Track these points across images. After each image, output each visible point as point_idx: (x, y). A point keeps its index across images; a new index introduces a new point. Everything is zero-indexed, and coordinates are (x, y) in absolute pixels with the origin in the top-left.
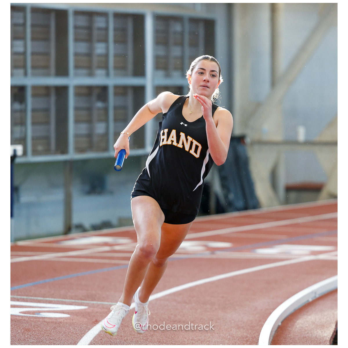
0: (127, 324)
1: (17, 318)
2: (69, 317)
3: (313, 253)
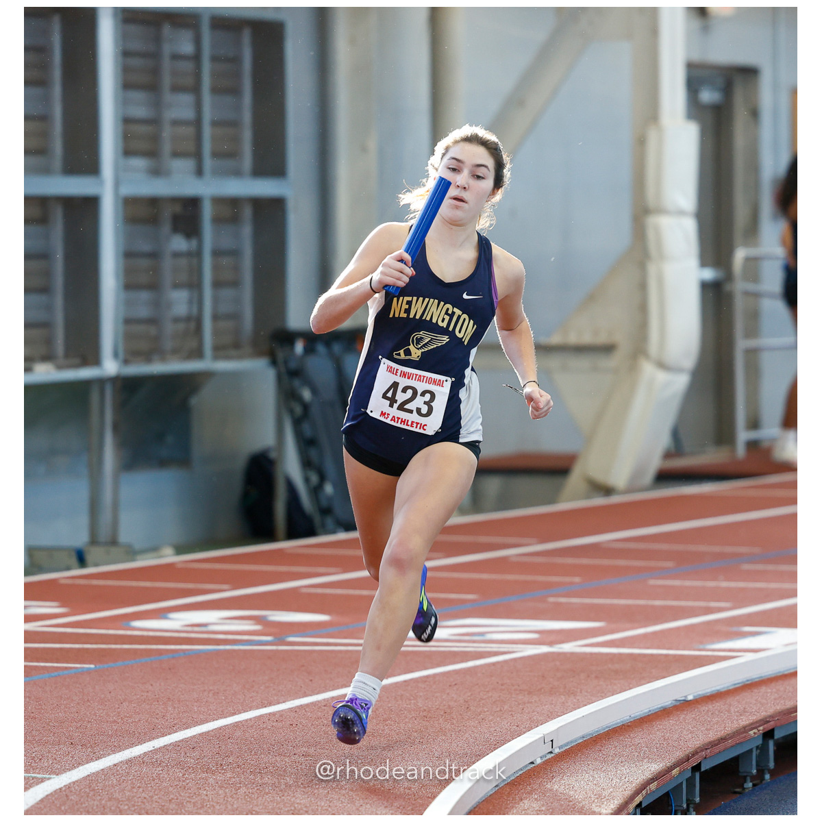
3: (546, 637)
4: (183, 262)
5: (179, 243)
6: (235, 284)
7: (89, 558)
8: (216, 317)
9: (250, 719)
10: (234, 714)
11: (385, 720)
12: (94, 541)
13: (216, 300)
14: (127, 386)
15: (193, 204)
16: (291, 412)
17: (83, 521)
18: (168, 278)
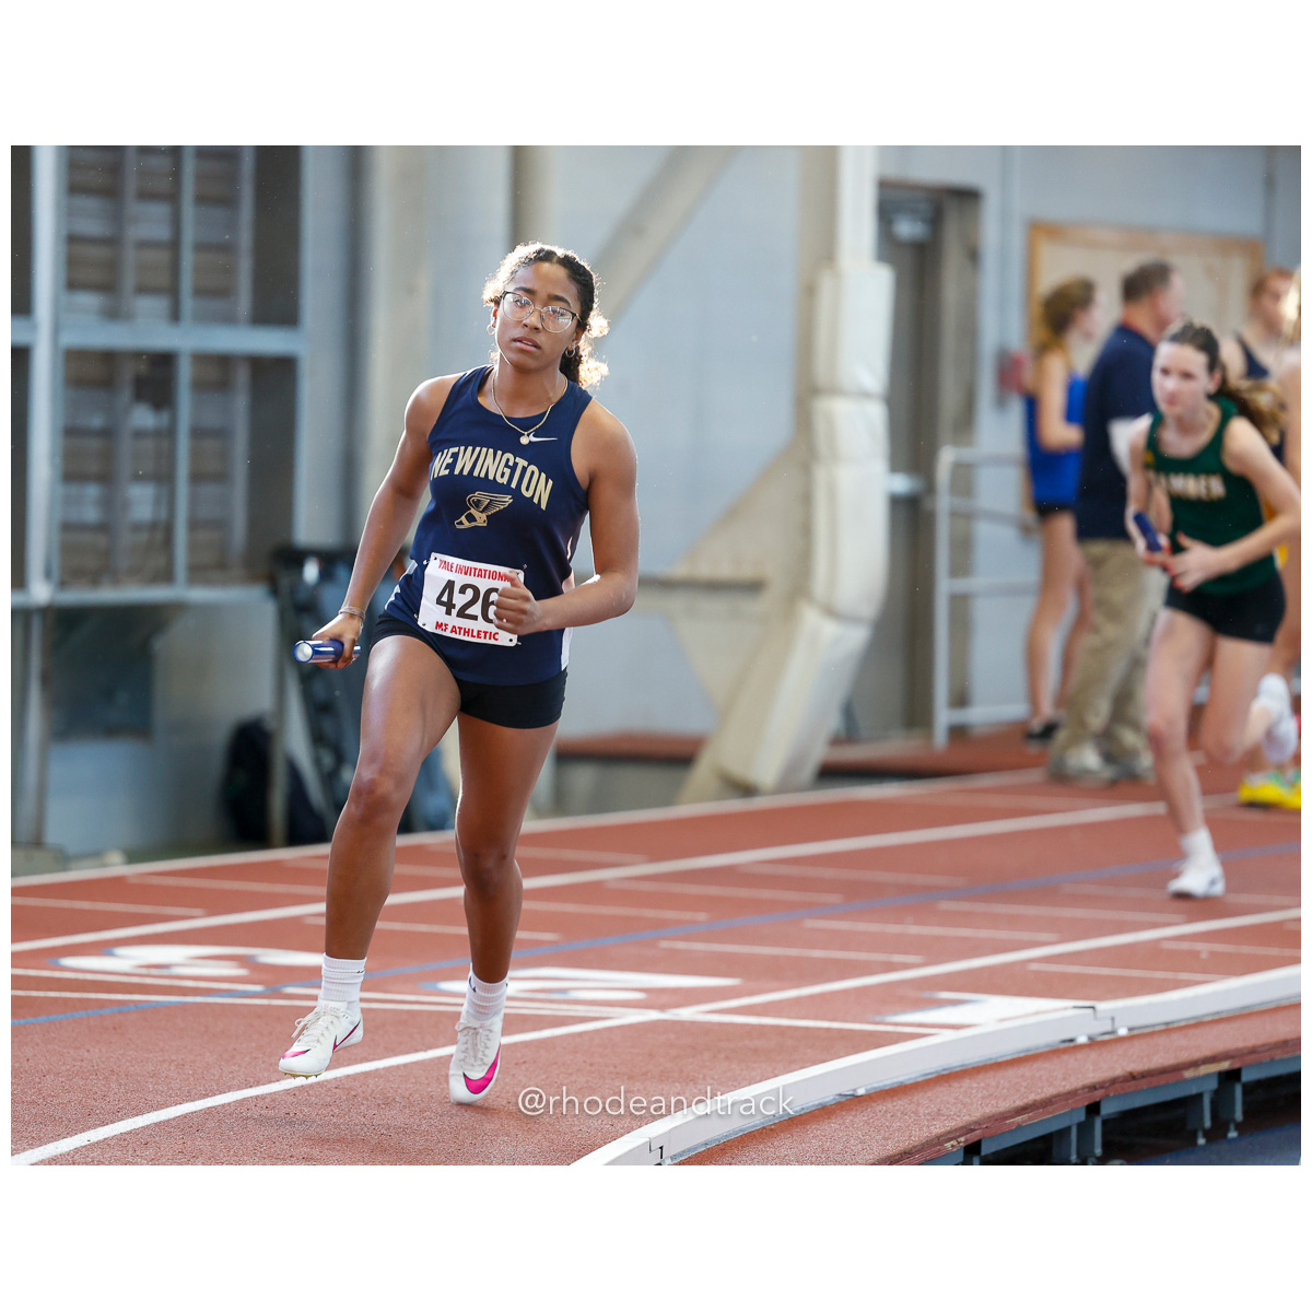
3: (657, 999)
4: (148, 445)
5: (143, 417)
6: (222, 477)
8: (194, 525)
9: (229, 1104)
10: (206, 1096)
13: (194, 501)
14: (63, 620)
15: (164, 361)
18: (125, 465)
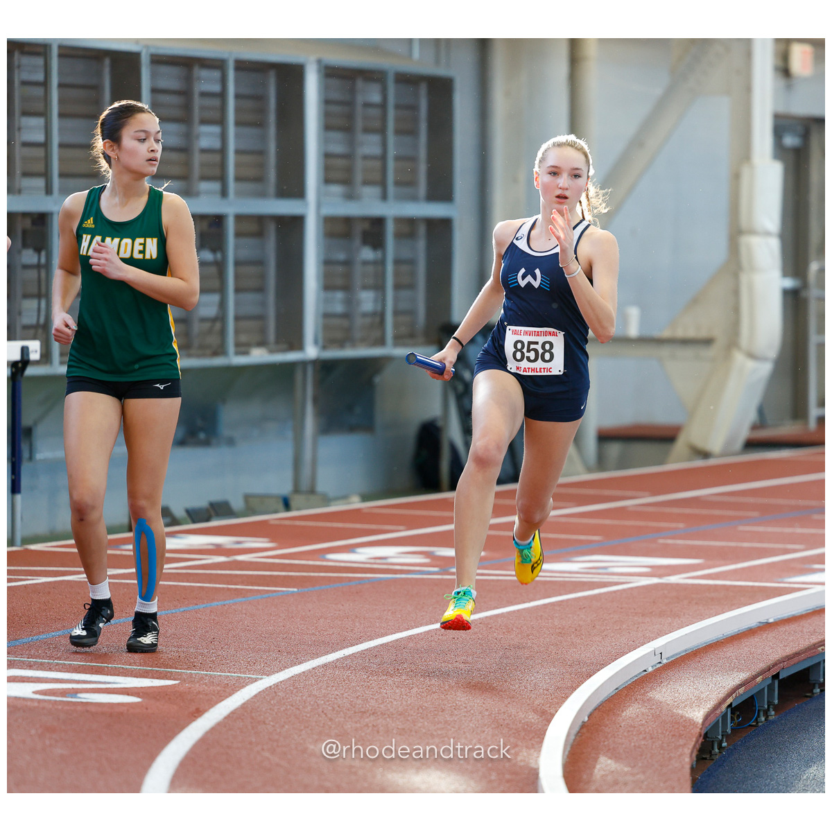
0: (262, 717)
1: (29, 703)
2: (138, 703)
3: (657, 571)
4: (370, 269)
5: (367, 254)
6: (411, 286)
7: (293, 504)
8: (396, 313)
9: (421, 633)
10: (408, 629)
11: (528, 635)
12: (297, 490)
13: (396, 300)
14: (325, 367)
15: (379, 222)
16: (455, 389)
17: (288, 474)
18: (358, 281)
